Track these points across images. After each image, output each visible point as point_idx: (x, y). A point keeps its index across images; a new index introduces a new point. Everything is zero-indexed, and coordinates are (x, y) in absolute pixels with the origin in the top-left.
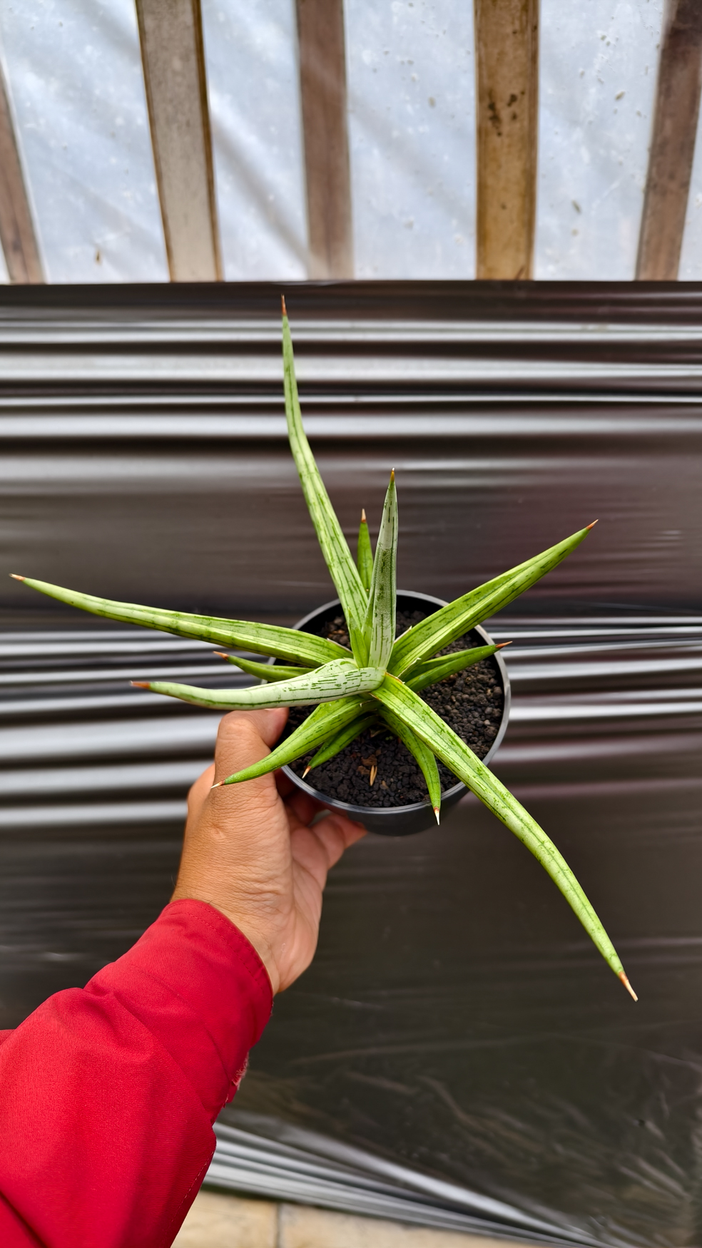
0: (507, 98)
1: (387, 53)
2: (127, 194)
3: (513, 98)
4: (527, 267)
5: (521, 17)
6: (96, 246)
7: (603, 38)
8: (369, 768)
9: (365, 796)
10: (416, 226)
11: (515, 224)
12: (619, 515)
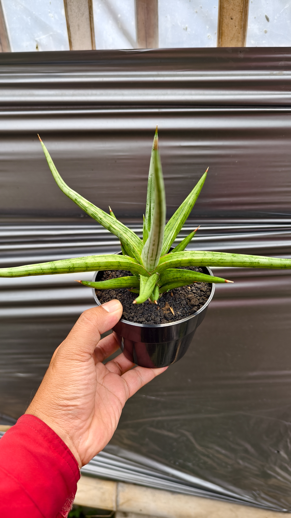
2: (51, 15)
4: (244, 46)
6: (36, 41)
10: (189, 30)
11: (237, 27)
12: (284, 169)
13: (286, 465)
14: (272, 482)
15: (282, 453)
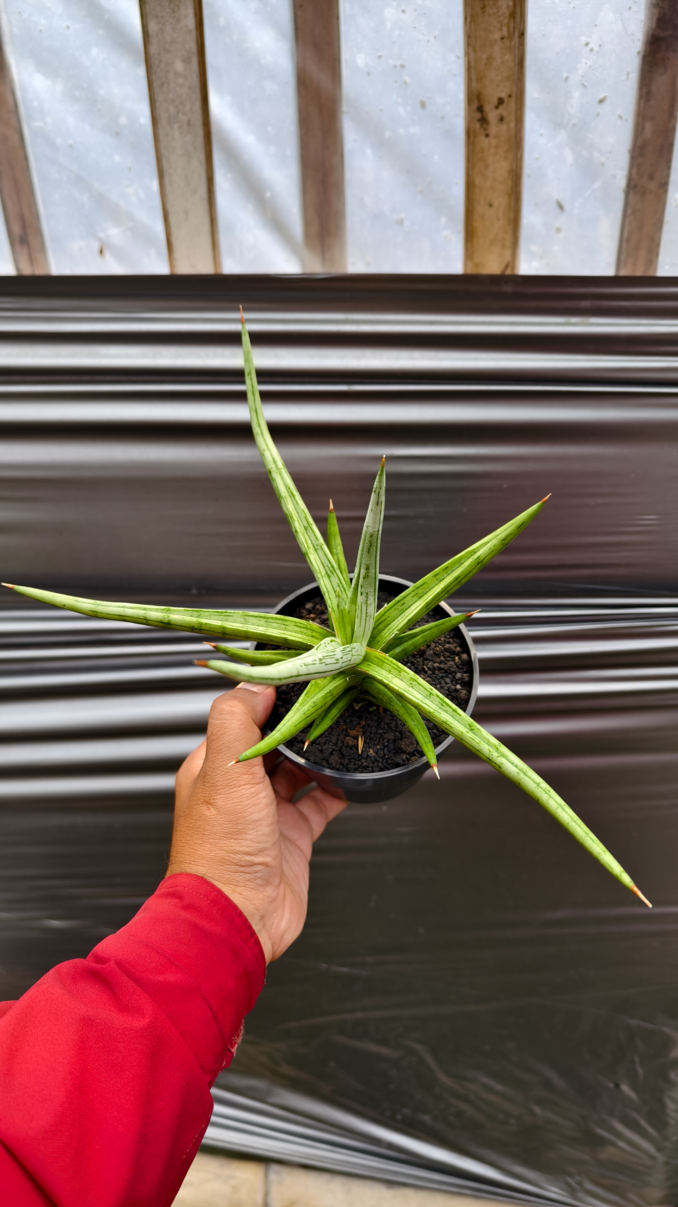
0: (495, 101)
1: (380, 57)
2: (130, 190)
3: (501, 101)
4: (513, 262)
5: (509, 23)
6: (100, 239)
7: (587, 44)
8: (356, 738)
9: (355, 764)
10: (407, 223)
11: (501, 222)
12: (599, 500)
13: (636, 1116)
14: (607, 1153)
15: (625, 1088)
